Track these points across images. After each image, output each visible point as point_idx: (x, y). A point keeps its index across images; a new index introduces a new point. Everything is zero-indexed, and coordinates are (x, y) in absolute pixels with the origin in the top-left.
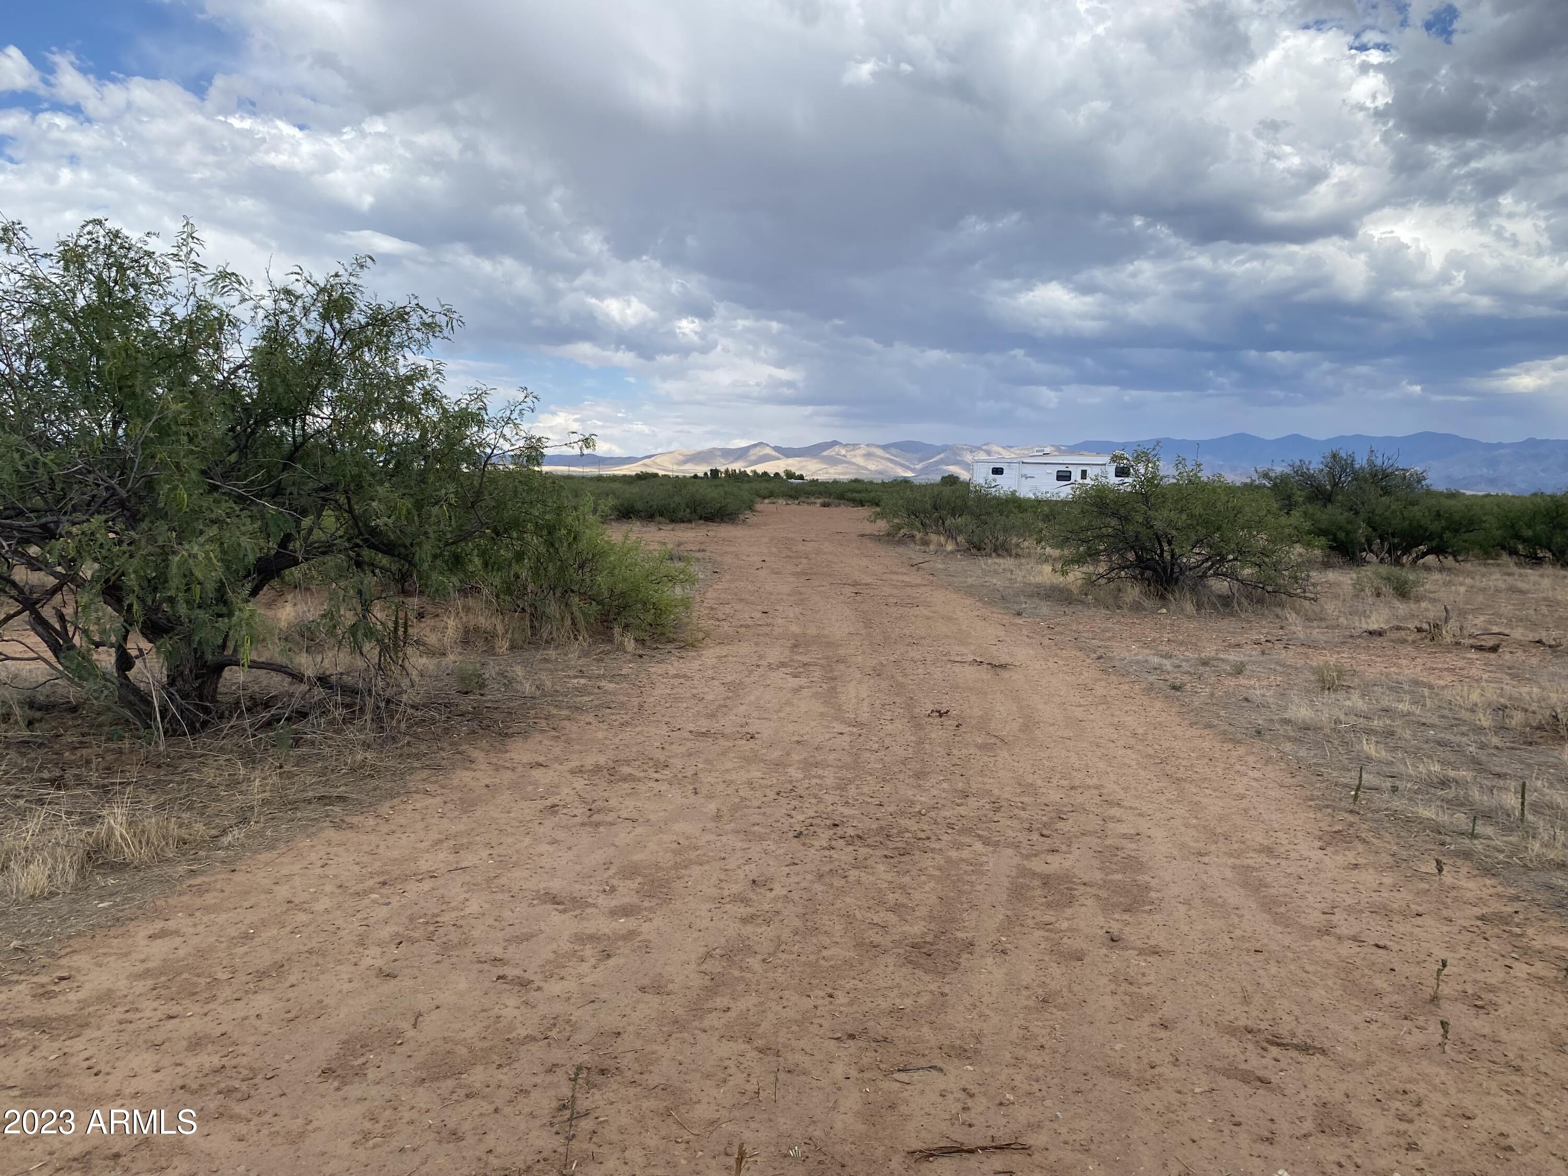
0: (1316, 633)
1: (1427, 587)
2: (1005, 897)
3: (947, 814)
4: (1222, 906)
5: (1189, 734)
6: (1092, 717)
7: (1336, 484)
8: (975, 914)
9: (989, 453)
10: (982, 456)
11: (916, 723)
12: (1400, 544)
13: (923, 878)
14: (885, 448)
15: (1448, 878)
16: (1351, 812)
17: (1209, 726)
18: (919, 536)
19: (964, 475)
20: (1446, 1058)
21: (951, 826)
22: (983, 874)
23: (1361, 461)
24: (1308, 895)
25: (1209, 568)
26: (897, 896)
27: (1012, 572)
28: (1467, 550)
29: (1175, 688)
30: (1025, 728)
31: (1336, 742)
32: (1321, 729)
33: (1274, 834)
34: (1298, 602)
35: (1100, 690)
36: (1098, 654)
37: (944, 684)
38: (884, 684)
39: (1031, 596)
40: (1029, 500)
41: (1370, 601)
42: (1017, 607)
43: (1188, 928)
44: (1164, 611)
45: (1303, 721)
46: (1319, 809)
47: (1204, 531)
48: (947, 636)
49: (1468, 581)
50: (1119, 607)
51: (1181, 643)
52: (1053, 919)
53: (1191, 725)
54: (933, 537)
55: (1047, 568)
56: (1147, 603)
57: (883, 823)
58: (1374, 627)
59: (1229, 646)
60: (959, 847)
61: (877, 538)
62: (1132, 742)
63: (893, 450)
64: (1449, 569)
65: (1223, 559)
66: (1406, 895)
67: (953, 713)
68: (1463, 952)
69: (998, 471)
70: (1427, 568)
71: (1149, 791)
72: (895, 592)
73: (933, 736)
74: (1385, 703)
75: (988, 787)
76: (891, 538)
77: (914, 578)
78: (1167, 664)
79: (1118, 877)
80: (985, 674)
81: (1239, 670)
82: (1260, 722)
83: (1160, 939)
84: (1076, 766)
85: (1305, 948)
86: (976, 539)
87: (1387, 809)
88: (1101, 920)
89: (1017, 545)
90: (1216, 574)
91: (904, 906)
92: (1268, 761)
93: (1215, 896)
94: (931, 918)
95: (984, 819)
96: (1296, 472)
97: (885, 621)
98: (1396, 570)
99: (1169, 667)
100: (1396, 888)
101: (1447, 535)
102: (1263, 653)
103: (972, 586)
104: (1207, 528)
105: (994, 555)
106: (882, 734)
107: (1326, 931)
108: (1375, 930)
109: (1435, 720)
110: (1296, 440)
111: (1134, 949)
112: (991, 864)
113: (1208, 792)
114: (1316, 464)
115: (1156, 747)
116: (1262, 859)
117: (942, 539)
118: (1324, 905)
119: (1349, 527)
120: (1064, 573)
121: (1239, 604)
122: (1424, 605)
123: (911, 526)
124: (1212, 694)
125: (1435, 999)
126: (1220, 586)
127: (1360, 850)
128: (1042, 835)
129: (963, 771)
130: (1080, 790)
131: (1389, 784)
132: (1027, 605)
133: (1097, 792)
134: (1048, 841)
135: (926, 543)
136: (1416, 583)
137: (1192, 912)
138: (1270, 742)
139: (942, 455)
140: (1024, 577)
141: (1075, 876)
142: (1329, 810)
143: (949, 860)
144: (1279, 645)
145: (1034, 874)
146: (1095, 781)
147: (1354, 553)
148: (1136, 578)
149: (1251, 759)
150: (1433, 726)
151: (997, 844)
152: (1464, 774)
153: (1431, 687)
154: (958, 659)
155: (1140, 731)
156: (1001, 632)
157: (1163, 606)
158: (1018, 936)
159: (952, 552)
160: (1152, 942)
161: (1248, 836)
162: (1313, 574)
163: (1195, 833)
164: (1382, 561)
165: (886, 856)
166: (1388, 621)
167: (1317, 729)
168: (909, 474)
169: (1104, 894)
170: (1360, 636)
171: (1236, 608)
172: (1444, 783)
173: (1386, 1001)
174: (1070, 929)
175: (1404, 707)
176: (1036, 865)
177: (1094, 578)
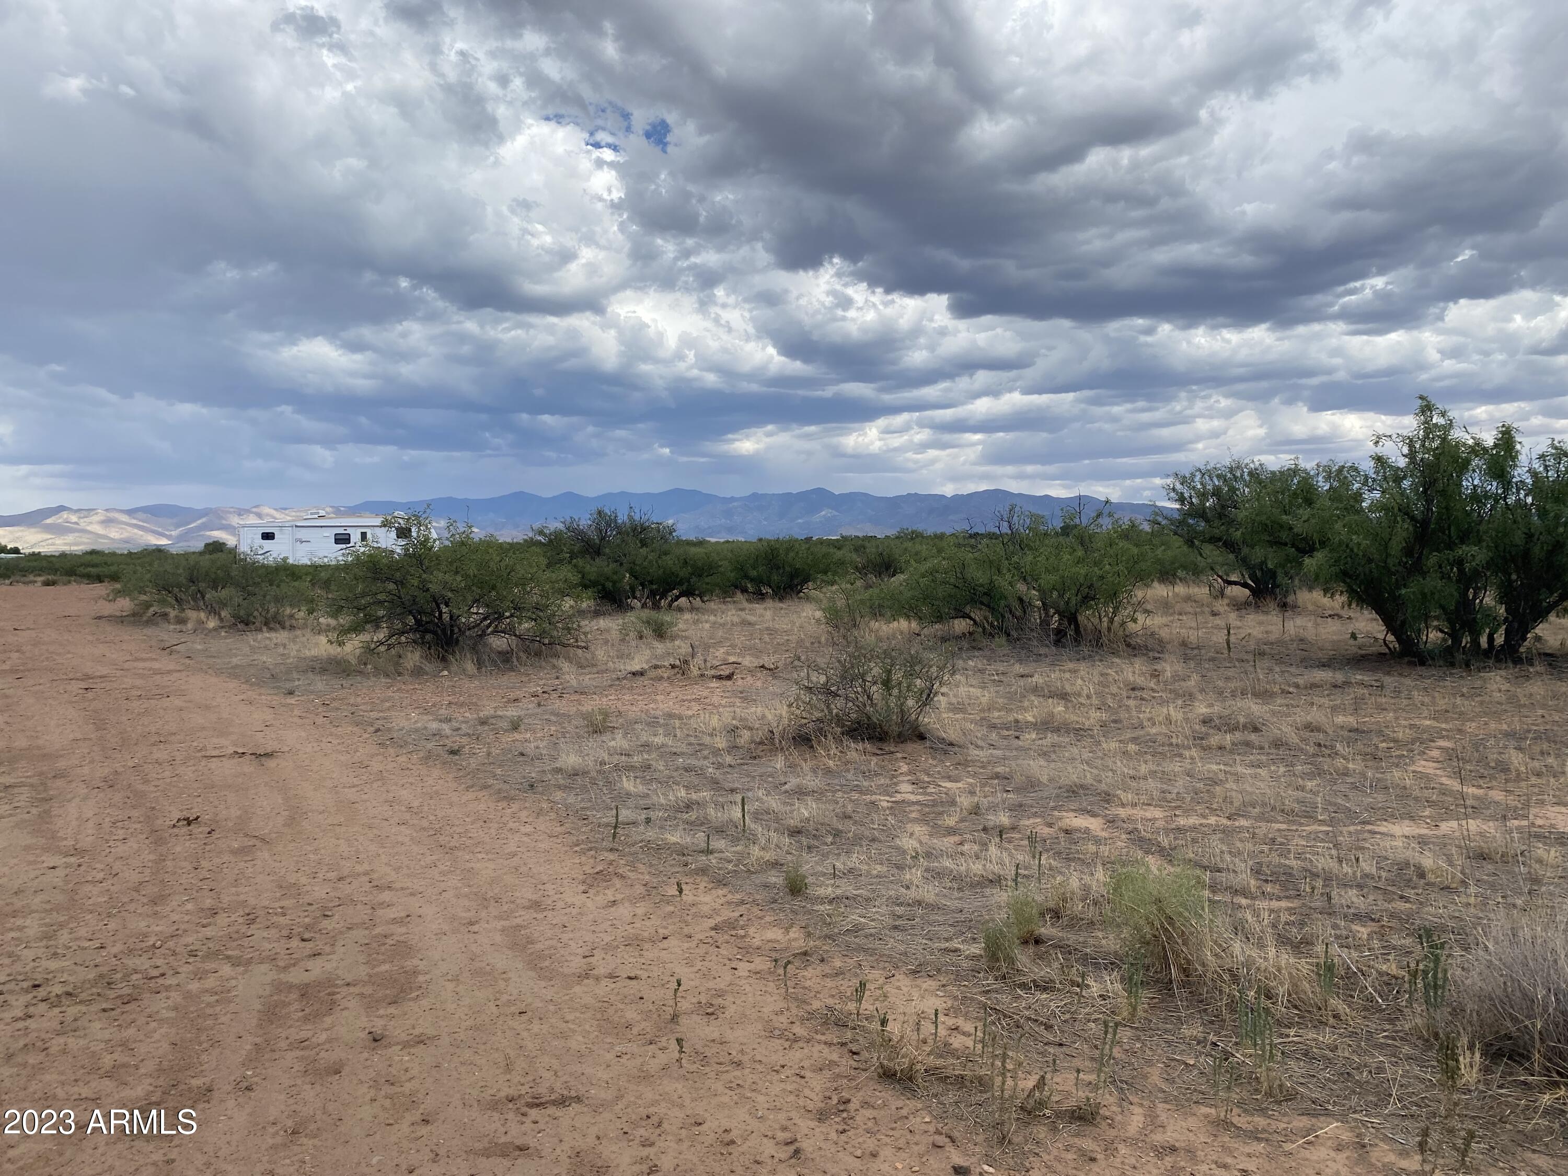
0: (587, 680)
1: (680, 626)
2: (254, 1022)
3: (189, 940)
4: (490, 974)
5: (464, 798)
6: (365, 797)
7: (603, 539)
8: (216, 1052)
9: (259, 516)
10: (252, 520)
11: (157, 838)
12: (657, 590)
13: (154, 1025)
14: (130, 512)
15: (688, 896)
16: (611, 850)
17: (485, 787)
18: (173, 613)
19: (230, 540)
20: (683, 1072)
21: (193, 954)
22: (230, 1002)
23: (622, 518)
24: (571, 942)
25: (488, 626)
26: (115, 1056)
27: (285, 646)
28: (712, 592)
29: (453, 752)
30: (291, 822)
31: (601, 783)
32: (588, 772)
33: (542, 887)
34: (571, 650)
35: (376, 765)
36: (376, 726)
37: (196, 785)
38: (118, 797)
39: (305, 672)
40: (306, 566)
41: (634, 643)
42: (289, 685)
43: (454, 1006)
44: (446, 673)
45: (573, 768)
46: (583, 852)
47: (479, 591)
48: (204, 728)
49: (712, 618)
50: (400, 674)
51: (462, 705)
52: (310, 1034)
53: (468, 789)
54: (192, 615)
55: (323, 639)
56: (428, 667)
57: (104, 969)
58: (637, 667)
59: (509, 701)
60: (200, 975)
61: (119, 620)
62: (407, 816)
63: (141, 515)
64: (697, 609)
65: (500, 617)
66: (655, 921)
67: (205, 818)
68: (699, 965)
69: (268, 536)
70: (680, 609)
71: (422, 867)
72: (139, 682)
73: (178, 849)
74: (644, 738)
75: (242, 897)
76: (136, 618)
77: (165, 663)
78: (446, 728)
79: (385, 967)
80: (248, 766)
81: (515, 726)
82: (533, 775)
83: (425, 1027)
84: (345, 855)
85: (567, 997)
86: (242, 613)
87: (641, 841)
88: (363, 1021)
89: (291, 616)
90: (495, 631)
91: (124, 1065)
92: (540, 813)
93: (484, 964)
94: (161, 1070)
95: (235, 936)
96: (568, 529)
97: (124, 718)
98: (653, 614)
99: (448, 732)
100: (647, 916)
101: (694, 580)
102: (539, 705)
103: (236, 666)
104: (481, 588)
105: (265, 629)
106: (110, 860)
107: (585, 975)
108: (628, 961)
109: (684, 748)
110: (570, 498)
111: (398, 1044)
112: (240, 987)
113: (480, 856)
114: (585, 521)
115: (432, 818)
116: (528, 915)
117: (202, 615)
118: (585, 948)
119: (615, 577)
120: (341, 644)
121: (518, 658)
122: (677, 643)
123: (163, 602)
124: (489, 754)
125: (675, 1018)
126: (498, 642)
127: (618, 886)
128: (303, 940)
129: (212, 885)
130: (348, 880)
131: (644, 816)
132: (299, 682)
133: (367, 878)
134: (309, 945)
135: (182, 621)
136: (671, 624)
137: (461, 989)
138: (542, 794)
139: (204, 520)
140: (298, 651)
141: (338, 977)
142: (592, 853)
143: (188, 996)
144: (555, 695)
145: (290, 987)
146: (366, 867)
147: (621, 601)
148: (414, 642)
149: (524, 814)
150: (682, 754)
151: (249, 962)
152: (705, 794)
153: (680, 718)
154: (214, 753)
155: (416, 804)
156: (268, 715)
157: (445, 668)
158: (267, 1064)
159: (215, 629)
160: (417, 1032)
161: (517, 894)
162: (583, 623)
163: (467, 903)
164: (644, 606)
165: (104, 1010)
166: (647, 662)
167: (585, 773)
168: (163, 542)
169: (368, 990)
170: (625, 678)
171: (516, 663)
172: (688, 806)
173: (635, 1031)
174: (329, 1041)
175: (658, 740)
176: (296, 976)
177: (373, 646)
